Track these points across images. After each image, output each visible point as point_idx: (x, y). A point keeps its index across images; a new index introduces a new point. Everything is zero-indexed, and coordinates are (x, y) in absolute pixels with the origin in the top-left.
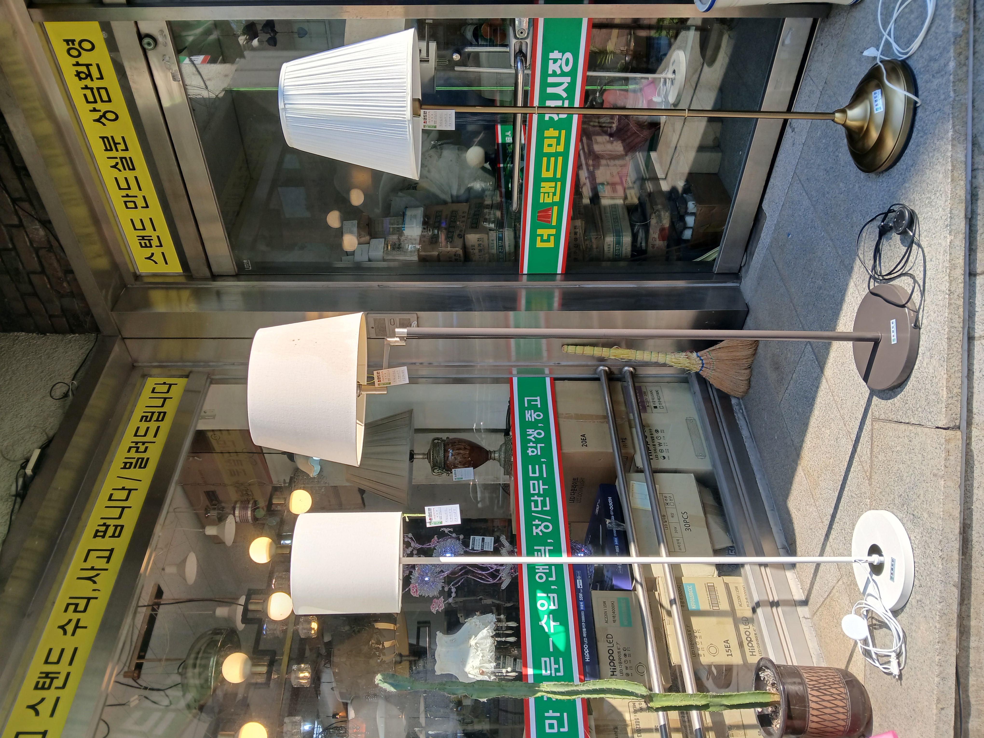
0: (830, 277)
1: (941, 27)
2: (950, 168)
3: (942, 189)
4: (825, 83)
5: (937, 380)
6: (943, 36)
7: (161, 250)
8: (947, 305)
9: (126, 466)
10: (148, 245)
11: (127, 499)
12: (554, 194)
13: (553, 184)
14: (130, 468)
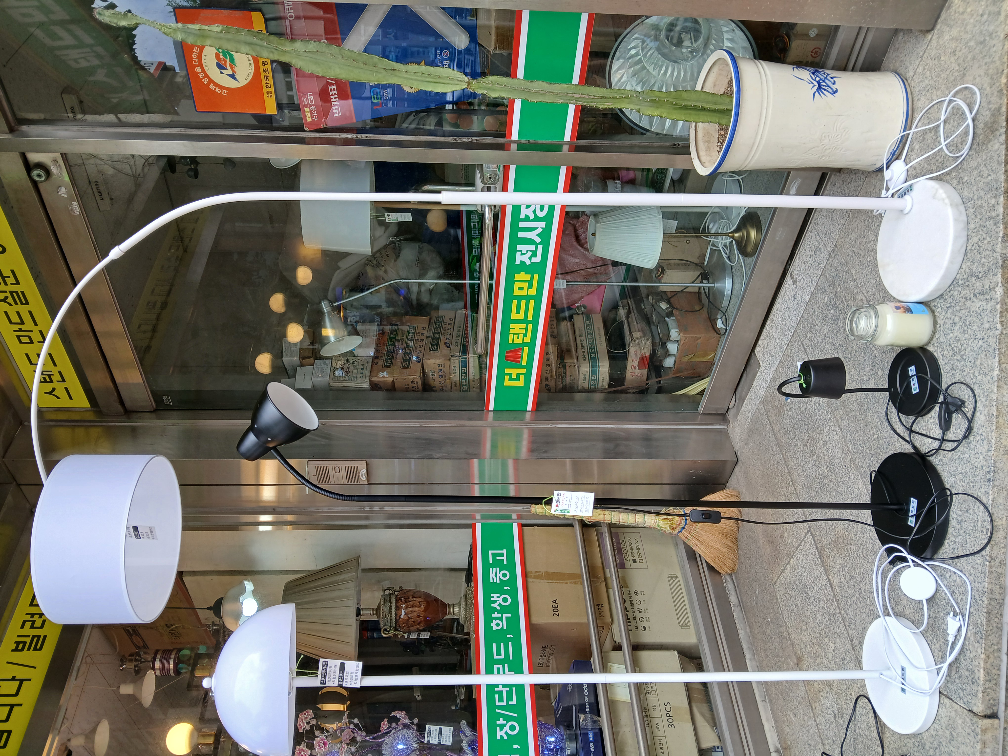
0: (837, 470)
1: (986, 242)
2: (995, 413)
3: (984, 434)
4: (835, 245)
5: (971, 656)
6: (988, 253)
7: (63, 385)
8: (987, 574)
9: (19, 647)
10: (48, 380)
11: (17, 694)
12: (525, 335)
13: (524, 326)
14: (22, 650)
